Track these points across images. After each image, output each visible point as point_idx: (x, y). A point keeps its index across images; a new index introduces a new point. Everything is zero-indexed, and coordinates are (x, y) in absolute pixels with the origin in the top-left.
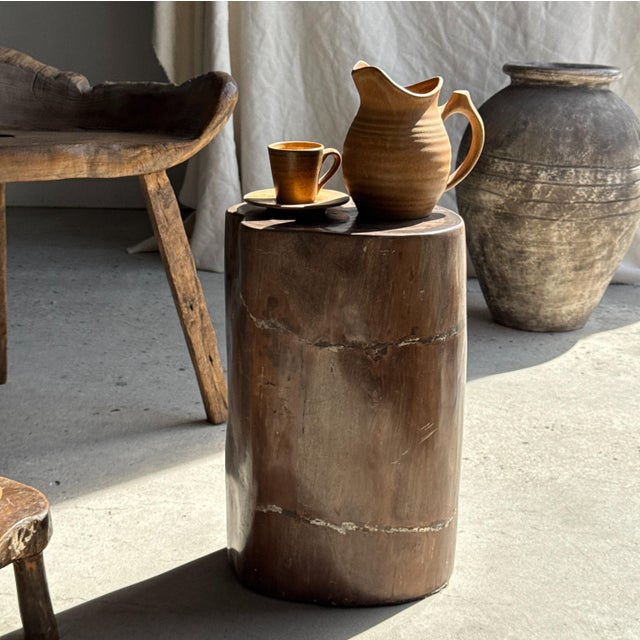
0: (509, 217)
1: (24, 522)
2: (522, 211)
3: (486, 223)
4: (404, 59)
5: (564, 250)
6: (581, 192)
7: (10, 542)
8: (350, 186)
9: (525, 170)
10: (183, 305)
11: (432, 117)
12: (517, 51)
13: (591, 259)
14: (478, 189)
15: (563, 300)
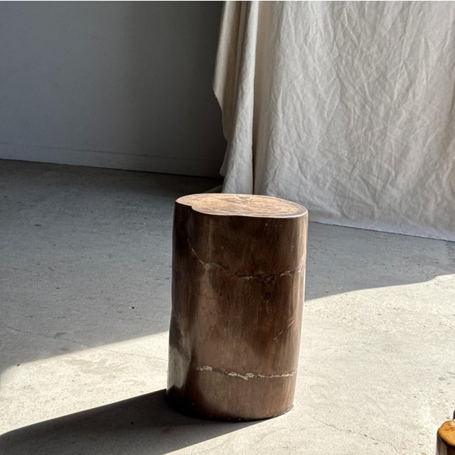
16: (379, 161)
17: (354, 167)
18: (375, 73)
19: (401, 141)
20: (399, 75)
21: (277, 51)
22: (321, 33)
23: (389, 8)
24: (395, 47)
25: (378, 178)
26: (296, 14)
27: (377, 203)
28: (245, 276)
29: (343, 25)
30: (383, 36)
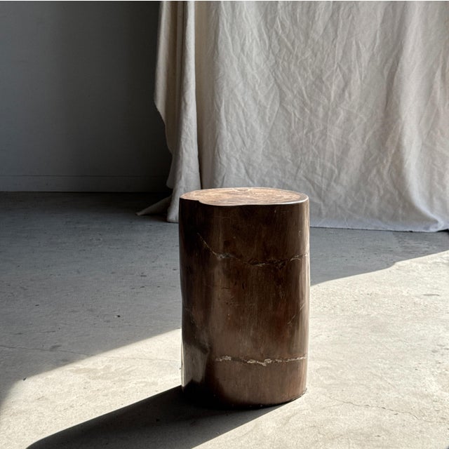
16: (322, 161)
17: (299, 168)
18: (311, 77)
19: (340, 139)
20: (334, 77)
21: (217, 62)
22: (257, 41)
23: (319, 14)
24: (329, 50)
25: (322, 176)
26: (231, 25)
27: (324, 201)
28: (258, 263)
29: (277, 33)
30: (316, 40)
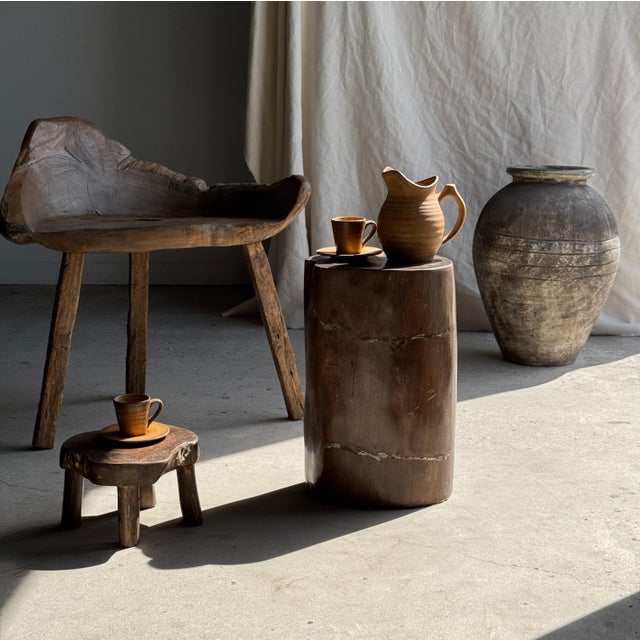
0: (511, 278)
1: (184, 444)
2: (521, 274)
3: (494, 283)
4: (436, 163)
5: (553, 303)
6: (564, 259)
7: (177, 454)
8: (383, 244)
9: (522, 243)
10: (273, 334)
11: (432, 200)
12: (522, 157)
13: (573, 310)
14: (488, 258)
15: (555, 341)
18: (475, 121)
22: (398, 71)
26: (363, 48)
28: (369, 338)
29: (425, 60)
30: (481, 70)
